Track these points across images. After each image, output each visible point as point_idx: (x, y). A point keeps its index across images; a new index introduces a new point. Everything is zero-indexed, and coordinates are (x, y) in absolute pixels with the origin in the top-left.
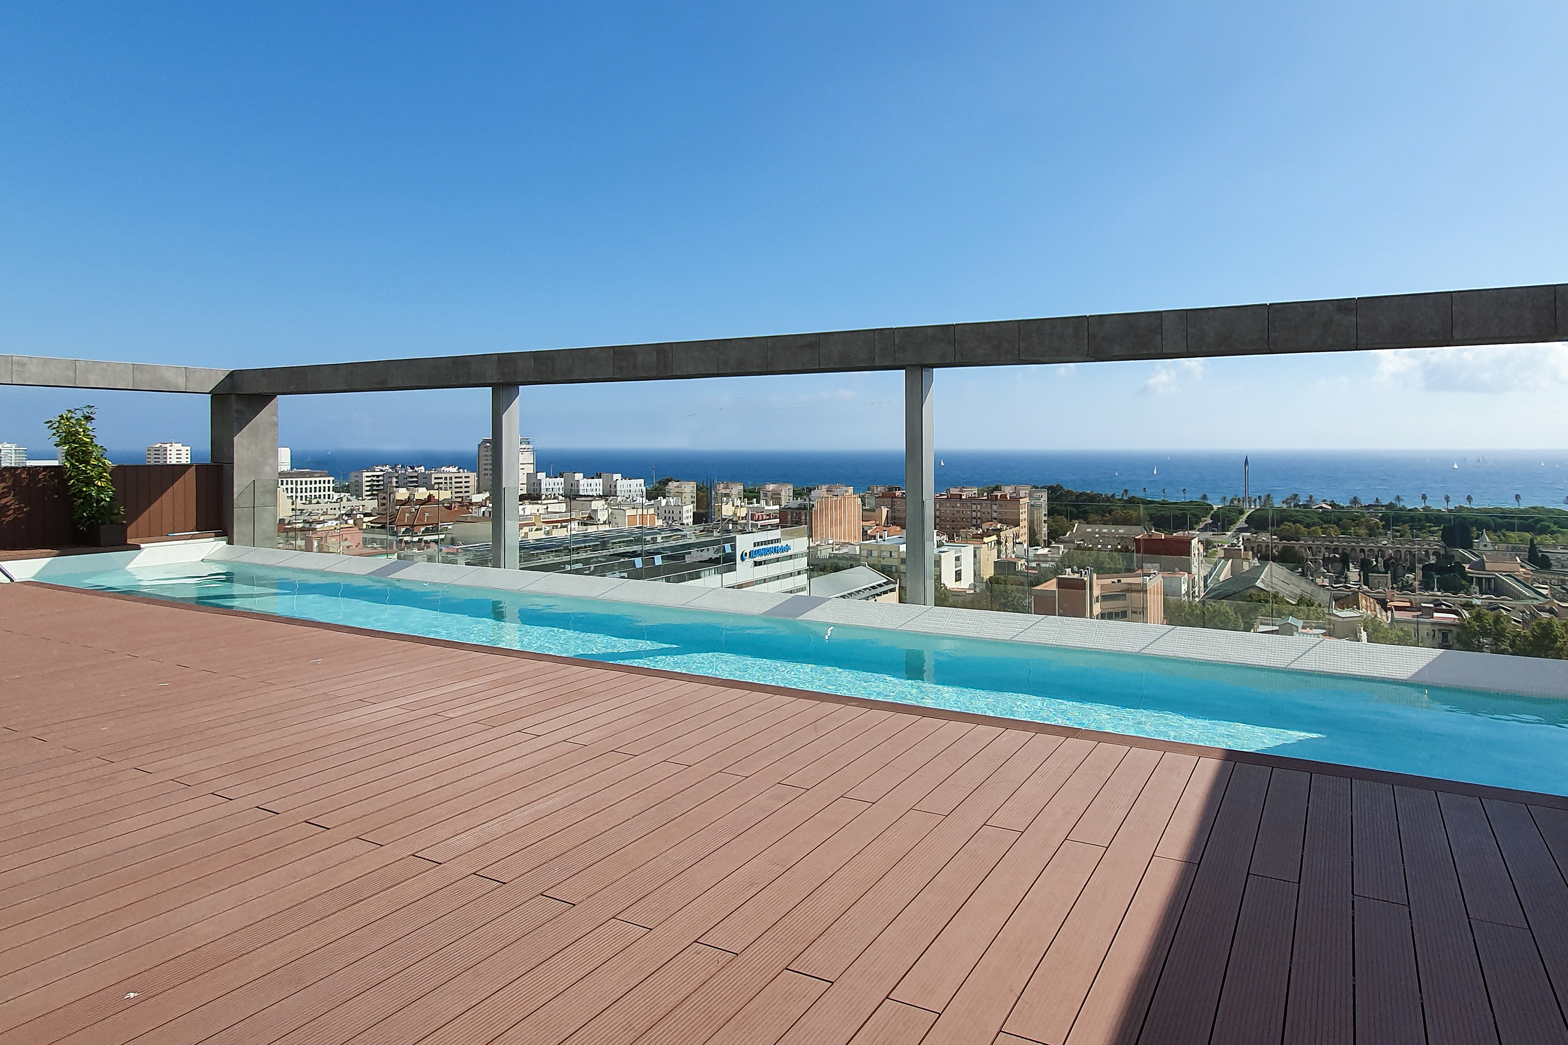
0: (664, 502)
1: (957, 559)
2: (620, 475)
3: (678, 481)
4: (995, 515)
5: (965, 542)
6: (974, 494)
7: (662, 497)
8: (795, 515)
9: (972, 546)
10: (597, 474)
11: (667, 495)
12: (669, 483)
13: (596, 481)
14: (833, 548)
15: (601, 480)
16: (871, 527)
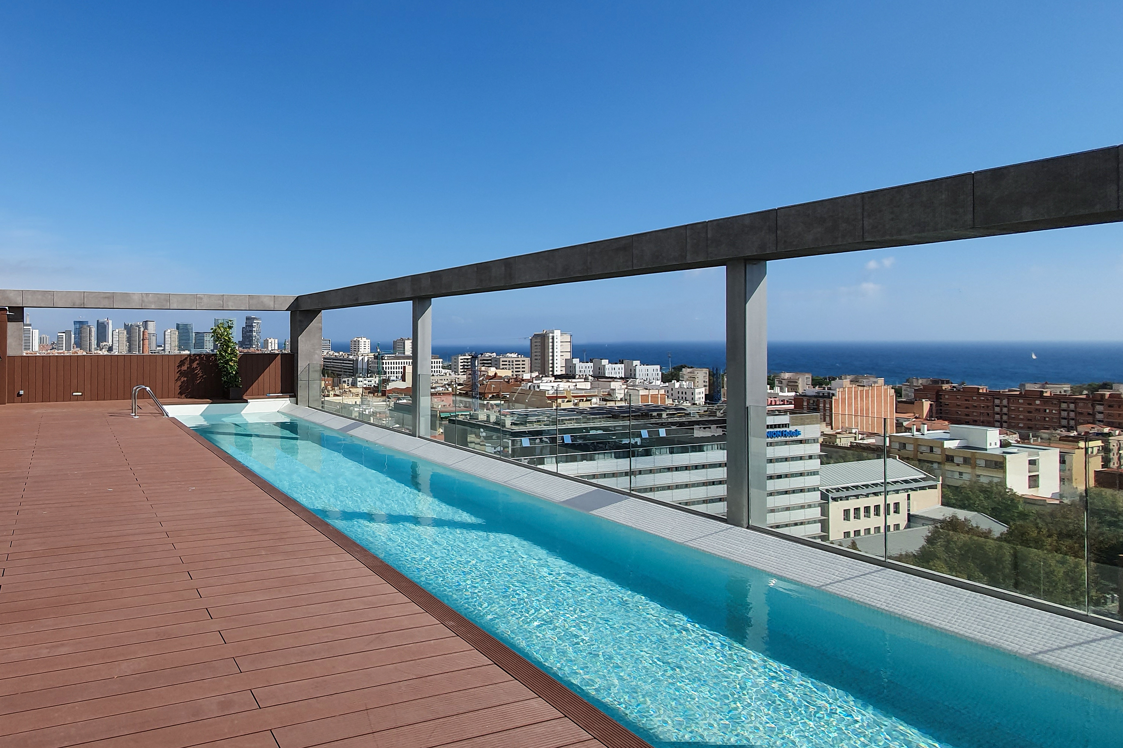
0: (677, 385)
1: (1032, 463)
2: (639, 361)
3: (692, 368)
4: (1099, 416)
5: (1046, 444)
6: (1065, 391)
7: (676, 381)
8: (812, 402)
9: (1058, 450)
10: (620, 360)
11: (680, 379)
12: (683, 369)
13: (619, 366)
14: (855, 437)
15: (623, 365)
16: (908, 419)
